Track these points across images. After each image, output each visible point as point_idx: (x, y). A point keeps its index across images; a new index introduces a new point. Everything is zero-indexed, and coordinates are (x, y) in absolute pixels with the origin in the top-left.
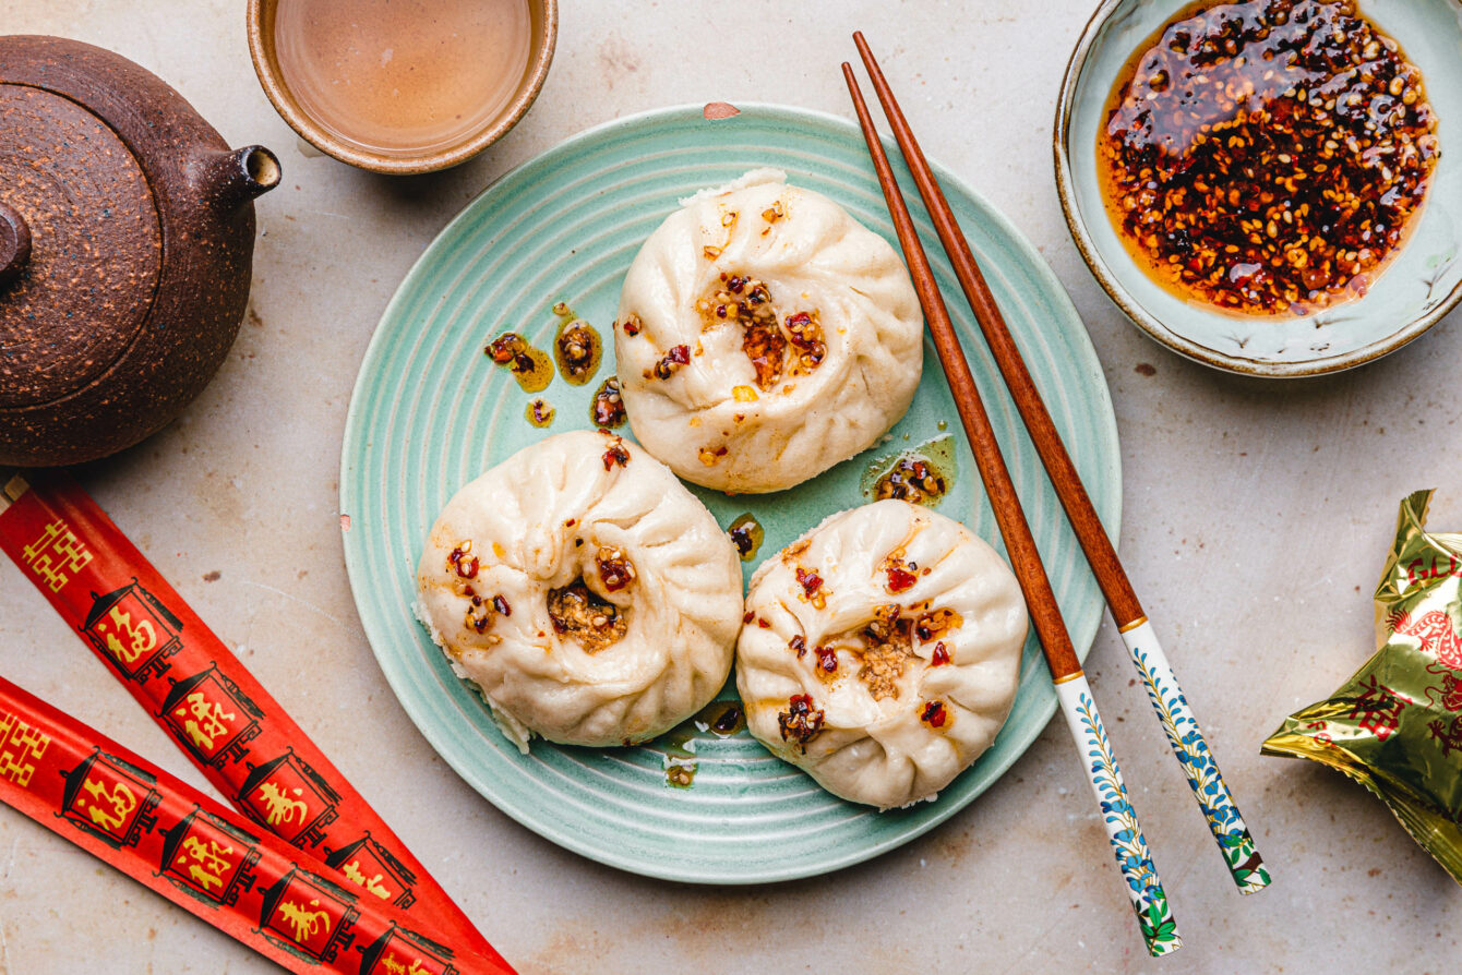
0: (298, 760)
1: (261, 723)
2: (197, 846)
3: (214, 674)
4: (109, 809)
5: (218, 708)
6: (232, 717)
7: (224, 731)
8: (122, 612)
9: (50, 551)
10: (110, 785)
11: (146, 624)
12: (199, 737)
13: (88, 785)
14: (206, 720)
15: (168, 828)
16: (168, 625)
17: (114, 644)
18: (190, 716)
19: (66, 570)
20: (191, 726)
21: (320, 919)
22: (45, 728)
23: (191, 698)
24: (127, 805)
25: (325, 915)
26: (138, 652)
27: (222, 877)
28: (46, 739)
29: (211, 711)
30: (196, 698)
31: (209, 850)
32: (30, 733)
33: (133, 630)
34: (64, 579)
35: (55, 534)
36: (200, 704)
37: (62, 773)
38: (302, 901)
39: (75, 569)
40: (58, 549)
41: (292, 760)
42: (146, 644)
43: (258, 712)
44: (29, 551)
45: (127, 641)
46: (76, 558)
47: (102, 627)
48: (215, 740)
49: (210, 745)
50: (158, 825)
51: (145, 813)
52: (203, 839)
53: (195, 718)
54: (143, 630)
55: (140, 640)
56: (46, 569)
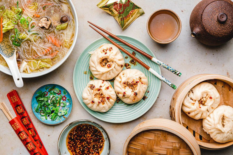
0: (40, 153)
1: (36, 148)
2: (25, 120)
3: (31, 142)
4: (19, 111)
5: (31, 146)
6: (33, 147)
7: (31, 149)
8: (22, 134)
9: (15, 126)
10: (20, 109)
11: (24, 135)
12: (29, 149)
13: (18, 107)
14: (30, 147)
15: (23, 116)
16: (27, 136)
17: (21, 137)
18: (28, 146)
19: (16, 128)
20: (28, 147)
21: (32, 134)
22: (18, 99)
23: (28, 144)
24: (21, 111)
25: (33, 134)
26: (23, 138)
27: (26, 124)
28: (17, 100)
29: (30, 146)
30: (29, 144)
31: (26, 121)
32: (16, 99)
33: (23, 136)
34: (16, 129)
35: (16, 124)
36: (29, 145)
37: (17, 104)
38: (31, 131)
39: (17, 128)
40: (16, 126)
41: (39, 153)
42: (24, 138)
43: (36, 147)
44: (13, 125)
45: (22, 137)
46: (18, 127)
47: (20, 135)
48: (30, 149)
49: (30, 150)
50: (23, 115)
51: (22, 113)
52: (26, 119)
53: (29, 147)
54: (24, 136)
55: (24, 137)
56: (14, 128)
